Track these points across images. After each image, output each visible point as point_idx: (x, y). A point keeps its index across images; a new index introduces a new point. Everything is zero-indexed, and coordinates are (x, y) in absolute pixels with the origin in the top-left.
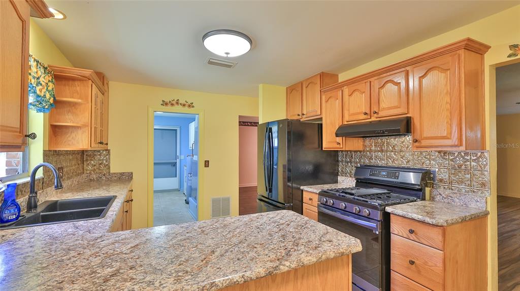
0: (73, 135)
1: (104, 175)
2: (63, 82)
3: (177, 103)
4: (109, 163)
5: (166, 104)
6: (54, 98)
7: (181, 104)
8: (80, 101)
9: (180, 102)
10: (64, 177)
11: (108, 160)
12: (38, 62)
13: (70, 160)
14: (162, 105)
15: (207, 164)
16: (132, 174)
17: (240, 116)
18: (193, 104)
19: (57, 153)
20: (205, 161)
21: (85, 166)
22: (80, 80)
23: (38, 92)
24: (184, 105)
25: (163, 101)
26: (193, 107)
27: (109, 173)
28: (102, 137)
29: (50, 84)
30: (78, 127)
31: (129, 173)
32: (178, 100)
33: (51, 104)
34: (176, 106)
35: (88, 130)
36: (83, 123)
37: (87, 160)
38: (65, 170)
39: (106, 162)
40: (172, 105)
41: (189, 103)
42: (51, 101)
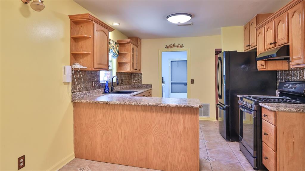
0: (125, 66)
1: (140, 85)
2: (122, 45)
3: (174, 46)
4: (142, 79)
5: (168, 47)
6: (119, 52)
7: (176, 46)
8: (127, 52)
9: (175, 45)
10: (123, 84)
11: (141, 78)
12: (113, 41)
13: (126, 77)
14: (165, 48)
15: (192, 82)
16: (152, 85)
17: (215, 49)
18: (183, 46)
19: (121, 73)
20: (191, 80)
21: (132, 81)
22: (127, 44)
23: (114, 52)
24: (178, 47)
25: (166, 46)
26: (183, 47)
27: (142, 84)
28: (137, 67)
29: (117, 48)
30: (126, 63)
31: (150, 85)
32: (174, 44)
33: (118, 55)
34: (173, 48)
35: (129, 64)
36: (128, 61)
37: (133, 78)
38: (124, 81)
39: (141, 79)
40: (171, 47)
41: (181, 45)
42: (118, 54)
